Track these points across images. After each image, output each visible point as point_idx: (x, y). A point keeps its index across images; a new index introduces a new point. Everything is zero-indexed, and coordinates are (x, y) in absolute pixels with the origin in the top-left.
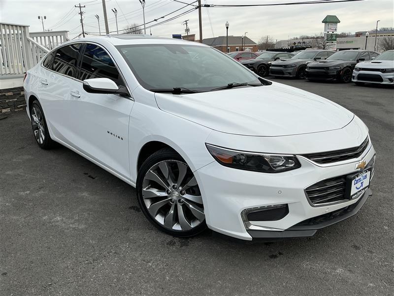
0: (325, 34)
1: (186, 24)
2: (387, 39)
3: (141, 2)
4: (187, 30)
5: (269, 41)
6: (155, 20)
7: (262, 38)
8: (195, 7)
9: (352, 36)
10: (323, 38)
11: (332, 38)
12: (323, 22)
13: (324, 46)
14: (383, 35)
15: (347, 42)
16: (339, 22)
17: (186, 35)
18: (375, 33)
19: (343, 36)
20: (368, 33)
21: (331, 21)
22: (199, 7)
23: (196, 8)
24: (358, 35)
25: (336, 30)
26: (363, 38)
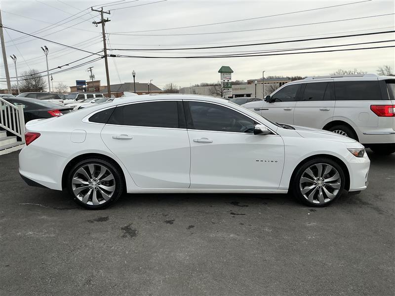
0: (221, 82)
1: (91, 70)
2: (273, 86)
3: (44, 50)
4: (92, 77)
5: (173, 88)
6: (59, 67)
7: (167, 85)
8: (101, 56)
9: (245, 84)
10: (220, 85)
11: (227, 85)
12: (219, 72)
13: (221, 92)
14: (270, 82)
15: (241, 89)
16: (233, 72)
17: (91, 81)
18: (263, 81)
19: (237, 83)
20: (256, 82)
21: (225, 71)
22: (105, 56)
23: (102, 58)
24: (250, 82)
25: (230, 78)
26: (253, 85)
